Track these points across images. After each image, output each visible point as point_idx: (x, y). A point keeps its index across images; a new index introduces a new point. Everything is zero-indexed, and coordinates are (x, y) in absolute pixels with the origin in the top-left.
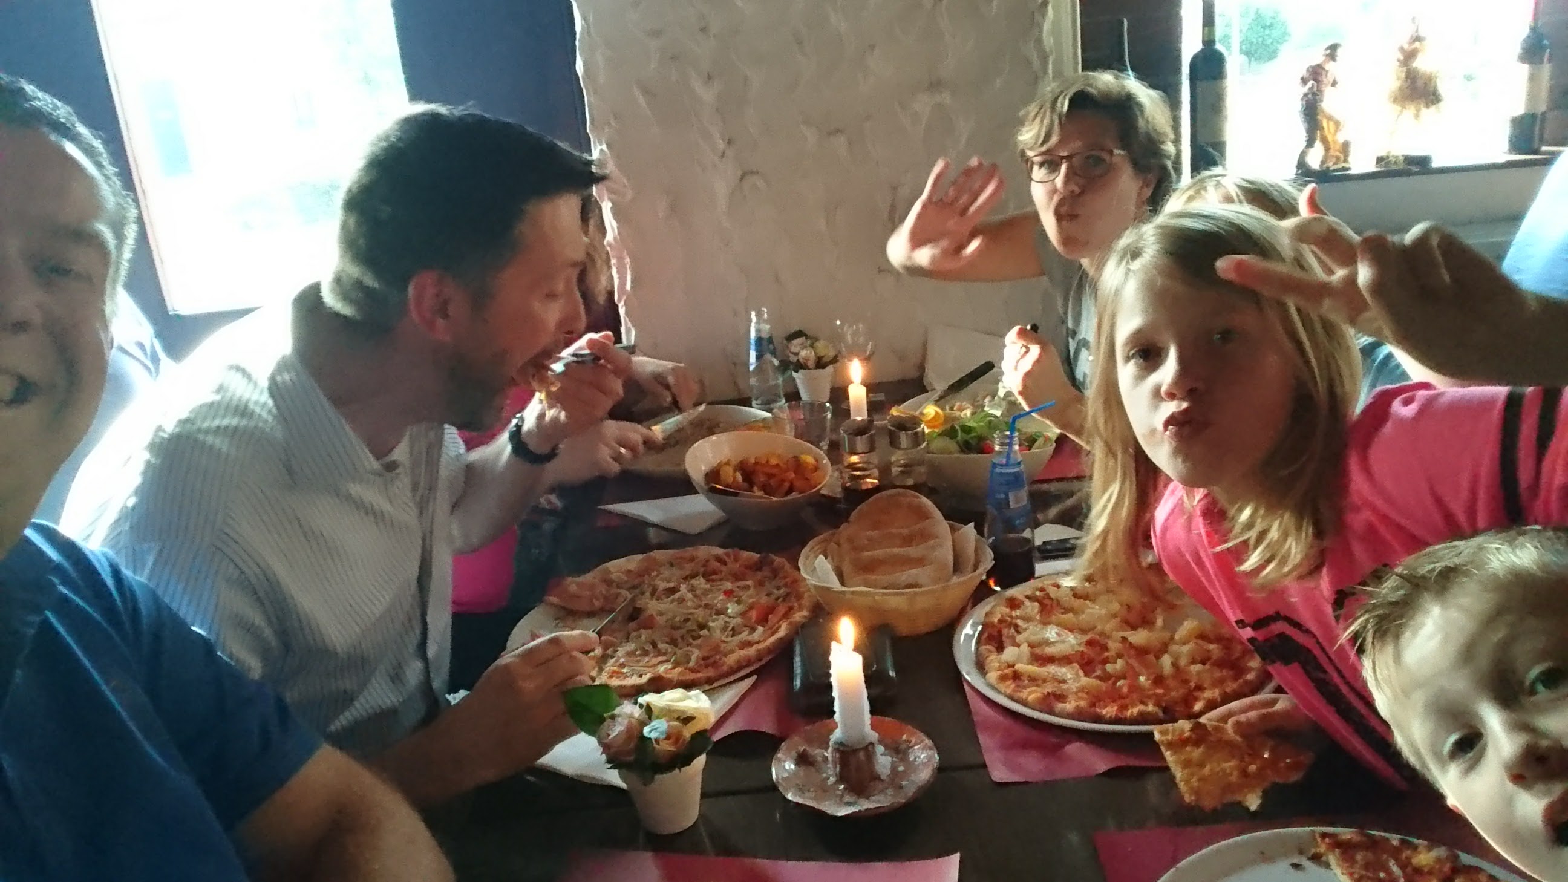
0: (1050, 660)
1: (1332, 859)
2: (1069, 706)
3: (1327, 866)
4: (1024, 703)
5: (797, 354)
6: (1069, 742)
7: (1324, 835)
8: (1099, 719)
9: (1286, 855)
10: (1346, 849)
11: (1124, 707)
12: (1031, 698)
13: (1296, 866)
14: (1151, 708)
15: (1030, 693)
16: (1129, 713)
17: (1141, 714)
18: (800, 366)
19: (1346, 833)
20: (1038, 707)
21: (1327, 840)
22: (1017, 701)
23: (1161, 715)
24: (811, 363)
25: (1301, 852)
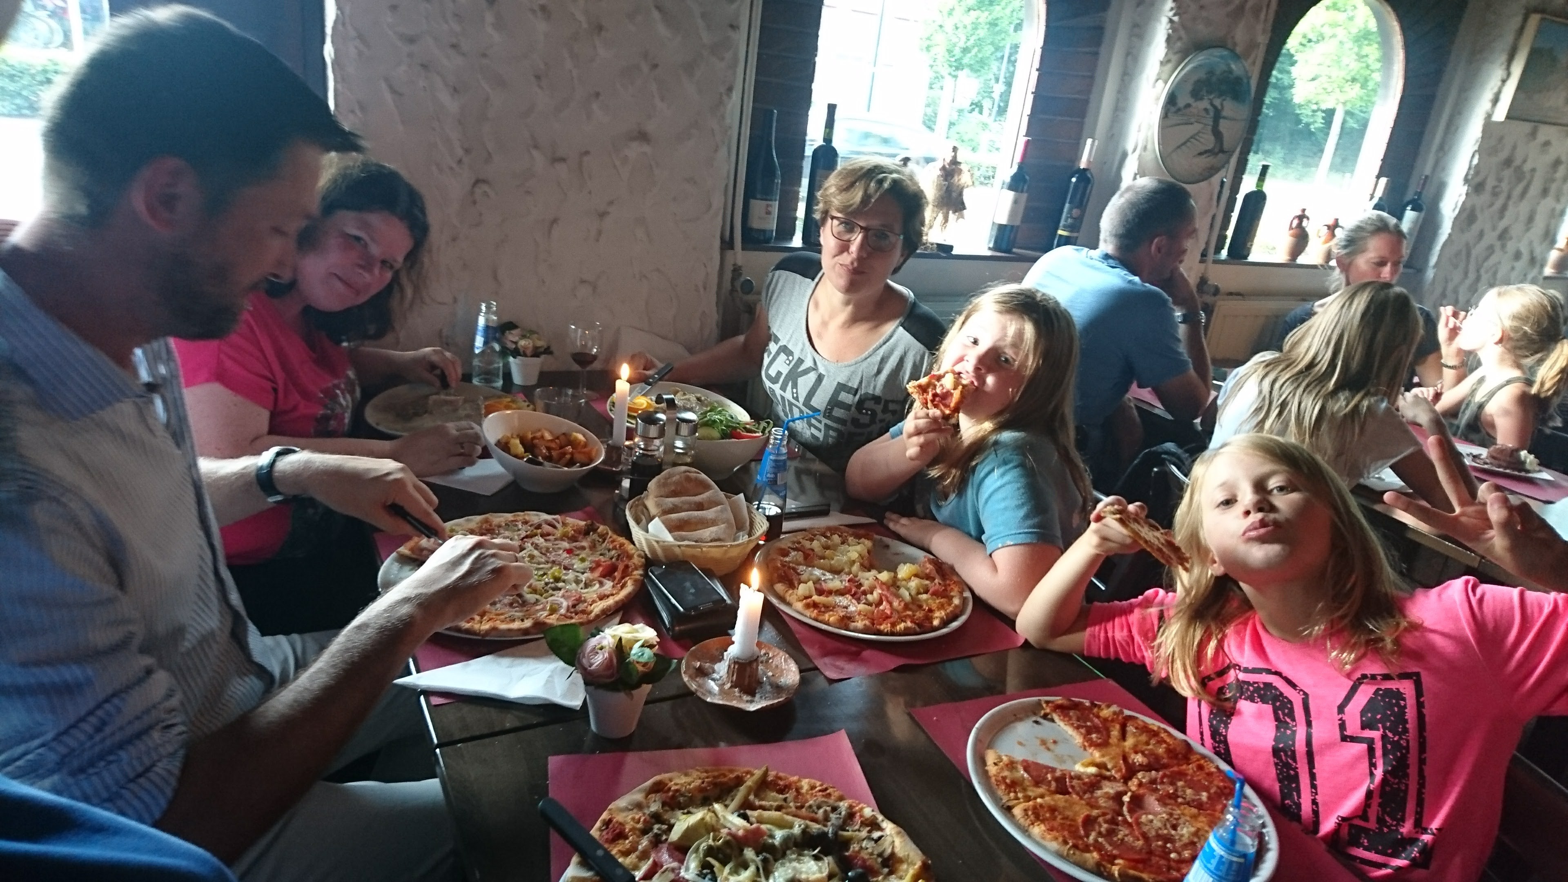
0: (830, 593)
1: (1055, 717)
2: (860, 624)
3: (1053, 720)
4: (827, 623)
5: (516, 343)
6: (864, 650)
7: (1047, 702)
8: (879, 633)
9: (1027, 716)
10: (1062, 709)
11: (893, 625)
12: (832, 619)
13: (1036, 722)
14: (909, 624)
15: (830, 616)
16: (898, 628)
17: (906, 628)
18: (516, 353)
19: (1058, 700)
20: (838, 625)
21: (1050, 705)
22: (821, 622)
23: (918, 629)
24: (529, 352)
25: (1035, 714)
